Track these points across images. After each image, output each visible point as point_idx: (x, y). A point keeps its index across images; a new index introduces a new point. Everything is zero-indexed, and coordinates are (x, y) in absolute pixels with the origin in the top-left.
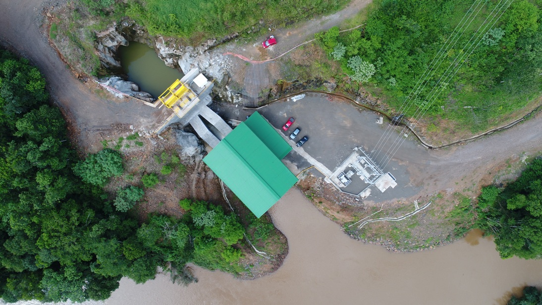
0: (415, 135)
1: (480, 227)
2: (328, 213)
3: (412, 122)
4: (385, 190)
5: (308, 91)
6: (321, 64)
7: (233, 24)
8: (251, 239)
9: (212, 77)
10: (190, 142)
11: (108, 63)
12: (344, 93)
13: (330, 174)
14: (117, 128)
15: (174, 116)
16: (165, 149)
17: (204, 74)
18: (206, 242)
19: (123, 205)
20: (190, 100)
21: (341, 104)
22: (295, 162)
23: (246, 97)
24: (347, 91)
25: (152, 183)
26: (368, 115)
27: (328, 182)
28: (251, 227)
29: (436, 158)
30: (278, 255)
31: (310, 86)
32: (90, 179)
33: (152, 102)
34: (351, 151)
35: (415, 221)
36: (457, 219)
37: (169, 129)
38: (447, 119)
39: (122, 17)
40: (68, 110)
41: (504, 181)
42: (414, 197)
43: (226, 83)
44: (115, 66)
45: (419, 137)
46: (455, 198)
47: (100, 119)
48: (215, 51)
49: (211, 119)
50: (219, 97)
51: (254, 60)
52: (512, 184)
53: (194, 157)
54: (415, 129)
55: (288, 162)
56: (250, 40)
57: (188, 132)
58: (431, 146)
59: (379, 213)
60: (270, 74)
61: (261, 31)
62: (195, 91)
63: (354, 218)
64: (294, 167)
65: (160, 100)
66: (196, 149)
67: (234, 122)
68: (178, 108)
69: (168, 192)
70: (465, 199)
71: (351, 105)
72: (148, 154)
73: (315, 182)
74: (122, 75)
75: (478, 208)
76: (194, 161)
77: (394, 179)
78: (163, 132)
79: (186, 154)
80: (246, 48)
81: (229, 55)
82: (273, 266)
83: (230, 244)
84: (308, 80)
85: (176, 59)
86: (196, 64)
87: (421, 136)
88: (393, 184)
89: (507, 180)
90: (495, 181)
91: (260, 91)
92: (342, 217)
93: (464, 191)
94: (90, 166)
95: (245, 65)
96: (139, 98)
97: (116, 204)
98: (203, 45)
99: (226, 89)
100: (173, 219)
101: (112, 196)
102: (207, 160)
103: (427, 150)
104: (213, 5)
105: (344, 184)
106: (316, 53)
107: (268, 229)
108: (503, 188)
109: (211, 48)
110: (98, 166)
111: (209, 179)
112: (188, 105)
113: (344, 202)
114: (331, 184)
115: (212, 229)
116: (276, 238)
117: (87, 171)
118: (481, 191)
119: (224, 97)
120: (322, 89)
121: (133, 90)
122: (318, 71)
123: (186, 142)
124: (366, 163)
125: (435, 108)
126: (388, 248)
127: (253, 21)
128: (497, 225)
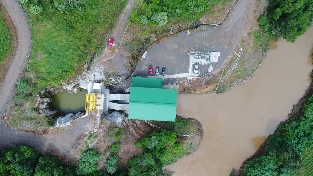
0: (208, 25)
1: (272, 38)
2: (202, 92)
3: (202, 21)
4: (217, 60)
5: (146, 48)
6: (141, 32)
7: (88, 50)
8: (180, 133)
9: (100, 80)
10: (116, 116)
11: (50, 115)
12: (162, 35)
13: (188, 75)
14: (80, 139)
15: (100, 112)
16: (108, 129)
17: (96, 82)
18: (162, 152)
19: (112, 169)
20: (99, 98)
21: (165, 41)
22: (168, 83)
23: (122, 75)
24: (163, 33)
25: (116, 148)
26: (181, 35)
27: (190, 79)
28: (176, 128)
29: (226, 27)
30: (198, 129)
31: (145, 45)
32: (88, 171)
33: (84, 114)
34: (188, 57)
35: (242, 62)
36: (259, 44)
37: (102, 119)
38: (215, 6)
39: (38, 90)
40: (52, 151)
41: (264, 9)
42: (232, 52)
43: (108, 77)
44: (54, 114)
45: (211, 24)
46: (250, 36)
47: (69, 142)
48: (91, 68)
49: (116, 98)
50: (111, 86)
51: (111, 56)
52: (268, 7)
53: (124, 121)
54: (206, 22)
55: (165, 86)
56: (102, 50)
57: (111, 113)
58: (220, 23)
59: (224, 72)
60: (124, 56)
61: (102, 41)
62: (98, 93)
63: (215, 84)
64: (170, 85)
65: (87, 110)
66: (122, 117)
67: (127, 90)
68: (98, 106)
69: (127, 146)
70: (255, 33)
71: (170, 37)
72: (103, 138)
73: (185, 84)
74: (61, 115)
75: (263, 31)
76: (126, 123)
77: (217, 52)
78: (101, 122)
79: (119, 123)
80: (103, 54)
81: (99, 64)
82: (200, 136)
83: (173, 144)
84: (142, 44)
85: (78, 87)
86: (88, 81)
87: (212, 23)
88: (219, 54)
89: (265, 8)
90: (260, 13)
91: (126, 67)
92: (210, 88)
93: (251, 30)
94: (83, 166)
95: (109, 62)
96: (77, 118)
97: (109, 172)
98: (83, 70)
99: (110, 79)
100: (139, 155)
101: (104, 170)
102: (130, 117)
103: (220, 27)
104: (72, 49)
105: (198, 73)
106: (135, 29)
107: (184, 122)
108: (266, 13)
109: (88, 68)
110: (86, 163)
111: (138, 124)
112: (101, 102)
113: (205, 81)
114: (192, 79)
115: (160, 144)
116: (190, 123)
117: (84, 169)
118: (258, 23)
119: (113, 84)
120: (151, 42)
121: (71, 117)
122: (142, 36)
123: (114, 118)
124: (199, 56)
125: (206, 6)
126: (242, 83)
127: (95, 40)
128: (278, 31)
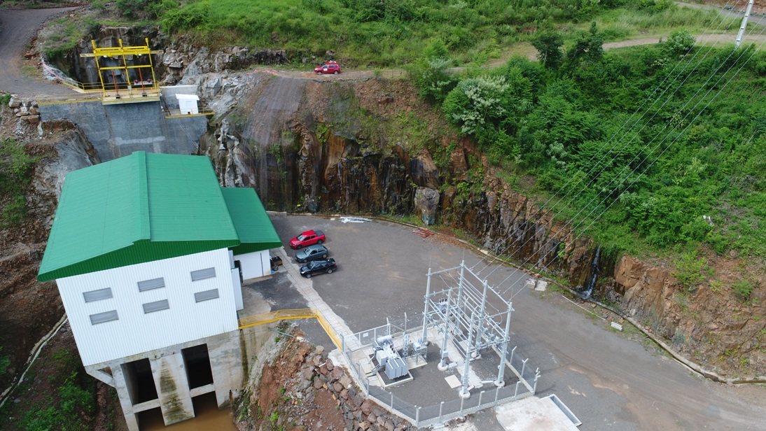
5: (380, 219)
12: (457, 233)
13: (352, 344)
22: (274, 299)
27: (336, 363)
29: (740, 405)
31: (388, 209)
55: (258, 295)
56: (300, 69)
64: (266, 306)
71: (470, 254)
77: (572, 419)
86: (198, 82)
95: (270, 78)
98: (224, 51)
103: (698, 380)
109: (235, 65)
114: (343, 370)
120: (413, 220)
122: (400, 132)
